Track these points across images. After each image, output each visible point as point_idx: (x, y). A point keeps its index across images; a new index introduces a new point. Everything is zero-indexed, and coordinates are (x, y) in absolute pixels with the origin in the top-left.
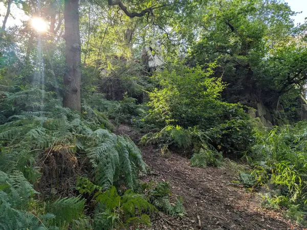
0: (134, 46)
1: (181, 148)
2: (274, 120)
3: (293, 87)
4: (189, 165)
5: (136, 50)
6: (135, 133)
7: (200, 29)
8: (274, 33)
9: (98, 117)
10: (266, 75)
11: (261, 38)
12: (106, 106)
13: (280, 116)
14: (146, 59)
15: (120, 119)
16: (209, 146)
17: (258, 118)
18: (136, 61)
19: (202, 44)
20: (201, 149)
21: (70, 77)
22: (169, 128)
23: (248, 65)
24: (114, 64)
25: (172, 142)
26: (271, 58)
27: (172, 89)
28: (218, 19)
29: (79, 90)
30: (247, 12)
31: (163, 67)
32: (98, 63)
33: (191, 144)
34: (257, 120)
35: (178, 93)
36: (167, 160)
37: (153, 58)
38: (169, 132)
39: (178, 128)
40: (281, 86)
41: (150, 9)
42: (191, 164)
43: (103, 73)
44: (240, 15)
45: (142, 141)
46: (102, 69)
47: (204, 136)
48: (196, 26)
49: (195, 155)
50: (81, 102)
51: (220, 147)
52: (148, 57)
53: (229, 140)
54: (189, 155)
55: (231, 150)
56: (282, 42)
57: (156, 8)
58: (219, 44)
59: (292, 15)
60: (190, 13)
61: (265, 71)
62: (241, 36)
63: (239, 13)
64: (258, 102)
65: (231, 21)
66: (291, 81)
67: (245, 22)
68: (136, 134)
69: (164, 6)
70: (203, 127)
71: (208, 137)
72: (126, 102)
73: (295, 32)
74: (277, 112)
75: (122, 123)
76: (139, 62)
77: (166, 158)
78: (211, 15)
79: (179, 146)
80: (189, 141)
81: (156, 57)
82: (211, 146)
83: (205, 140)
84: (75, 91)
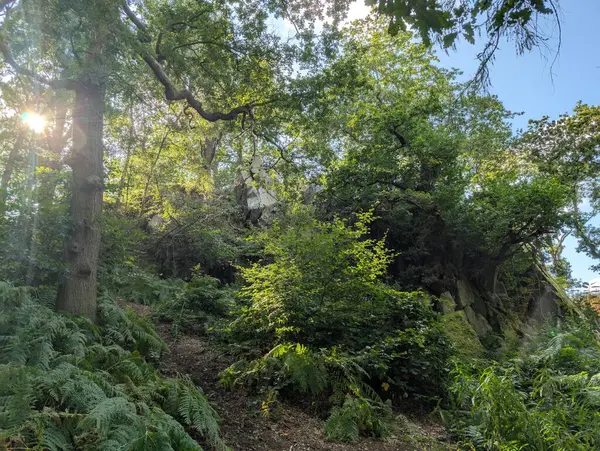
0: (221, 167)
1: (306, 395)
2: (491, 314)
3: (520, 248)
4: (321, 438)
5: (224, 175)
6: (212, 356)
7: (345, 139)
8: (478, 145)
9: (131, 328)
10: (469, 228)
11: (454, 158)
12: (157, 292)
13: (501, 304)
14: (243, 193)
15: (182, 324)
16: (364, 389)
17: (460, 313)
18: (224, 198)
19: (348, 171)
20: (348, 395)
21: (76, 244)
22: (281, 349)
23: (434, 210)
24: (177, 206)
25: (288, 382)
26: (476, 194)
27: (288, 265)
28: (376, 125)
29: (94, 270)
30: (427, 113)
31: (275, 209)
32: (146, 202)
33: (326, 386)
34: (457, 317)
35: (299, 275)
36: (274, 427)
37: (256, 192)
38: (281, 359)
39: (300, 349)
40: (499, 248)
41: (248, 107)
42: (326, 435)
43: (154, 224)
44: (414, 119)
45: (223, 380)
46: (152, 216)
47: (354, 367)
48: (336, 134)
49: (334, 413)
50: (98, 296)
51: (386, 386)
52: (247, 190)
53: (404, 370)
54: (323, 412)
55: (408, 392)
56: (494, 162)
57: (258, 105)
58: (379, 170)
59: (506, 116)
60: (323, 115)
61: (466, 221)
62: (419, 154)
63: (412, 115)
64: (459, 278)
65: (399, 128)
66: (515, 238)
67: (424, 129)
68: (215, 360)
69: (273, 101)
70: (353, 344)
71: (361, 369)
72: (198, 286)
73: (515, 145)
74: (494, 296)
75: (186, 333)
76: (229, 200)
77: (274, 421)
78: (363, 116)
79: (301, 391)
80: (322, 378)
81: (261, 189)
82: (369, 388)
83: (356, 374)
84: (85, 273)
